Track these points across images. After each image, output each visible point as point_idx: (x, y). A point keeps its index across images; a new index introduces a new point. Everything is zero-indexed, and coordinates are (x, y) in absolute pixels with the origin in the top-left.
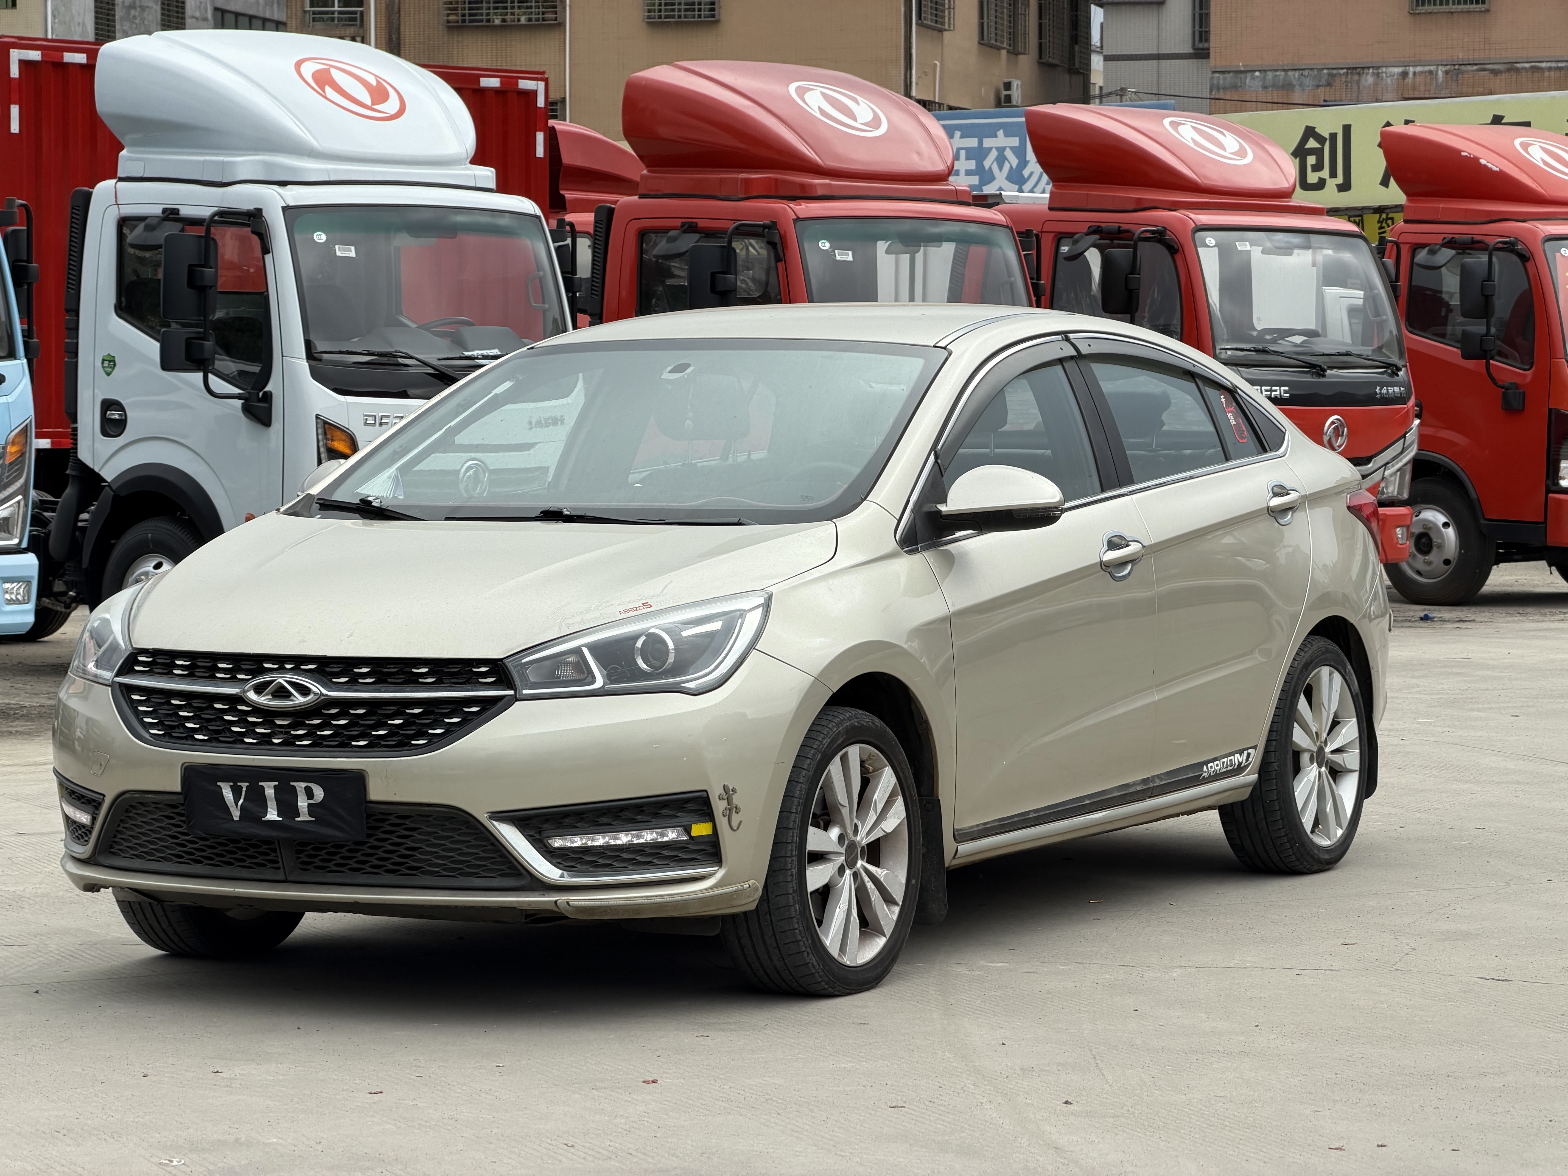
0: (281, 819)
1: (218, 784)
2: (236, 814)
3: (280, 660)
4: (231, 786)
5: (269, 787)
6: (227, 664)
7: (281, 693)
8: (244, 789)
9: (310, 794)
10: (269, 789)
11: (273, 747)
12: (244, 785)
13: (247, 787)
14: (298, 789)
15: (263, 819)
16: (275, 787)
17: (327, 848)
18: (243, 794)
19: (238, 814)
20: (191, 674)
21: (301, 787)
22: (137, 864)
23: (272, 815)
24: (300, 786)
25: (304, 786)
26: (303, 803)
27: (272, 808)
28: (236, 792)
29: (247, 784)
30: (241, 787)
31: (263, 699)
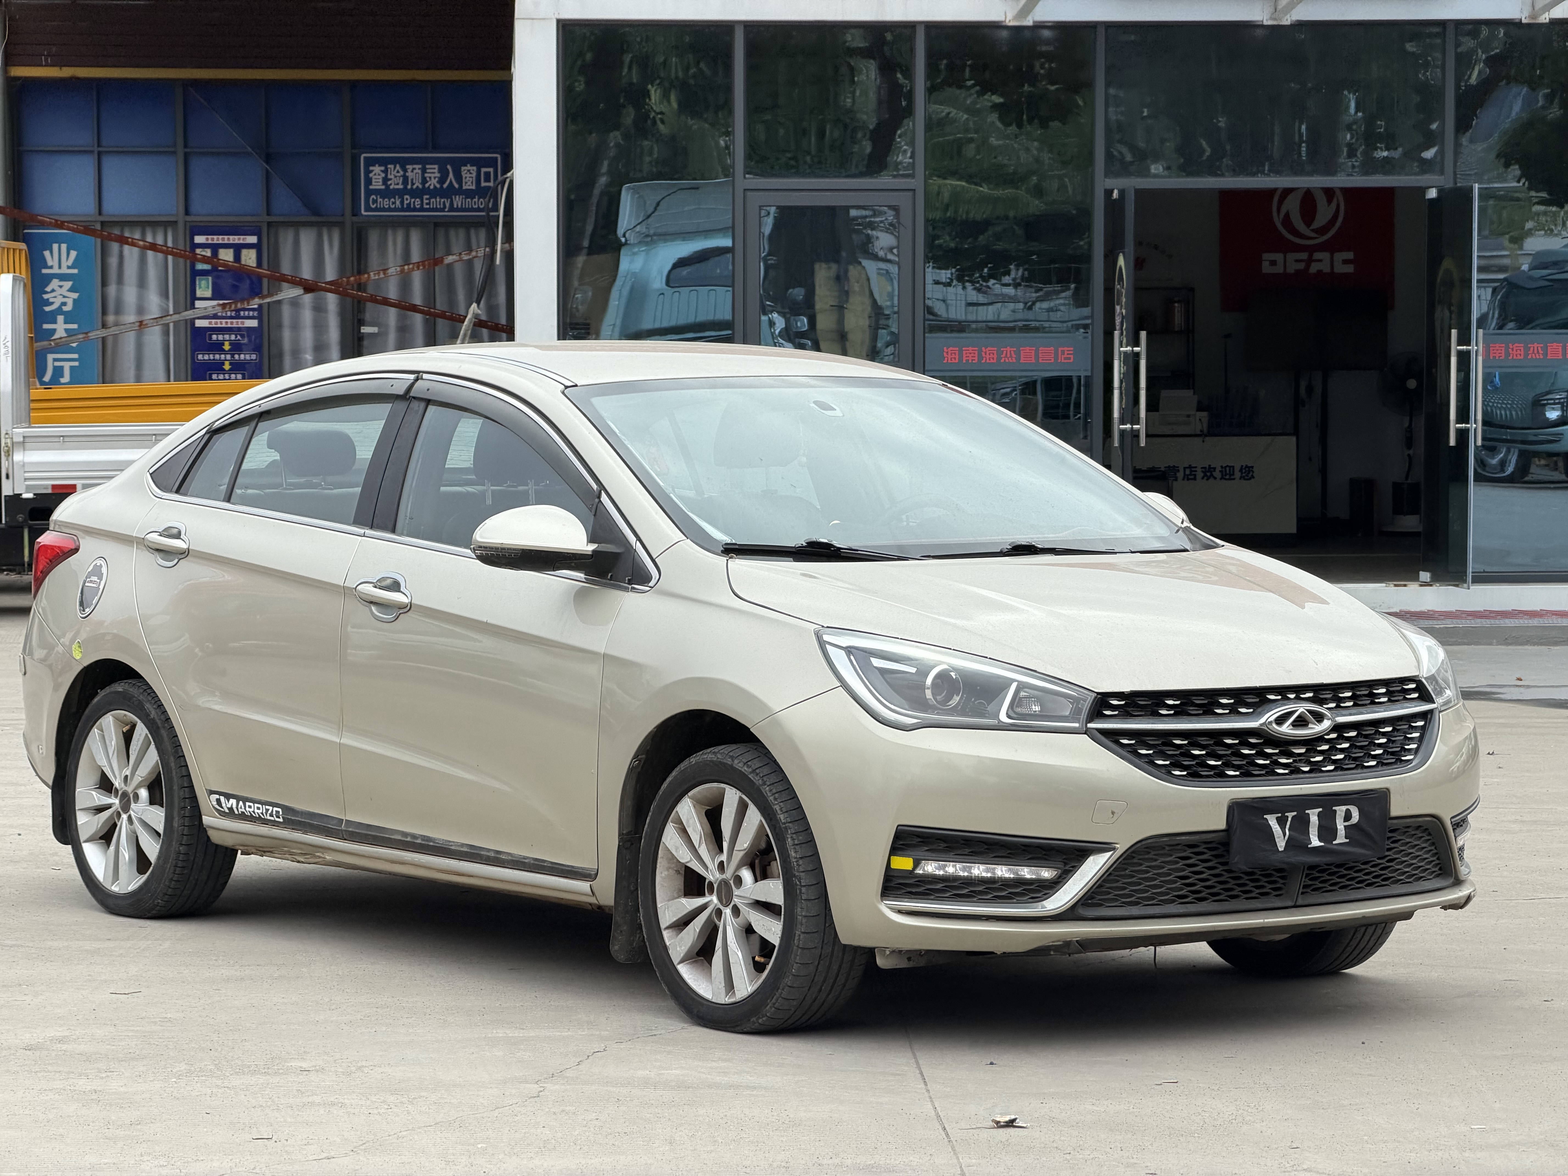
0: (1323, 844)
1: (1265, 816)
2: (1281, 845)
3: (1282, 691)
4: (1277, 818)
5: (1313, 814)
6: (1228, 699)
7: (1301, 722)
8: (1290, 819)
9: (1348, 816)
10: (1314, 817)
11: (1302, 776)
12: (1290, 815)
13: (1293, 817)
14: (1338, 813)
15: (1309, 846)
16: (1318, 814)
18: (1288, 823)
19: (1283, 844)
21: (1342, 811)
23: (1315, 842)
24: (1341, 810)
25: (1344, 809)
26: (1341, 826)
27: (1313, 835)
28: (1282, 822)
29: (1295, 813)
30: (1287, 817)
31: (1286, 729)
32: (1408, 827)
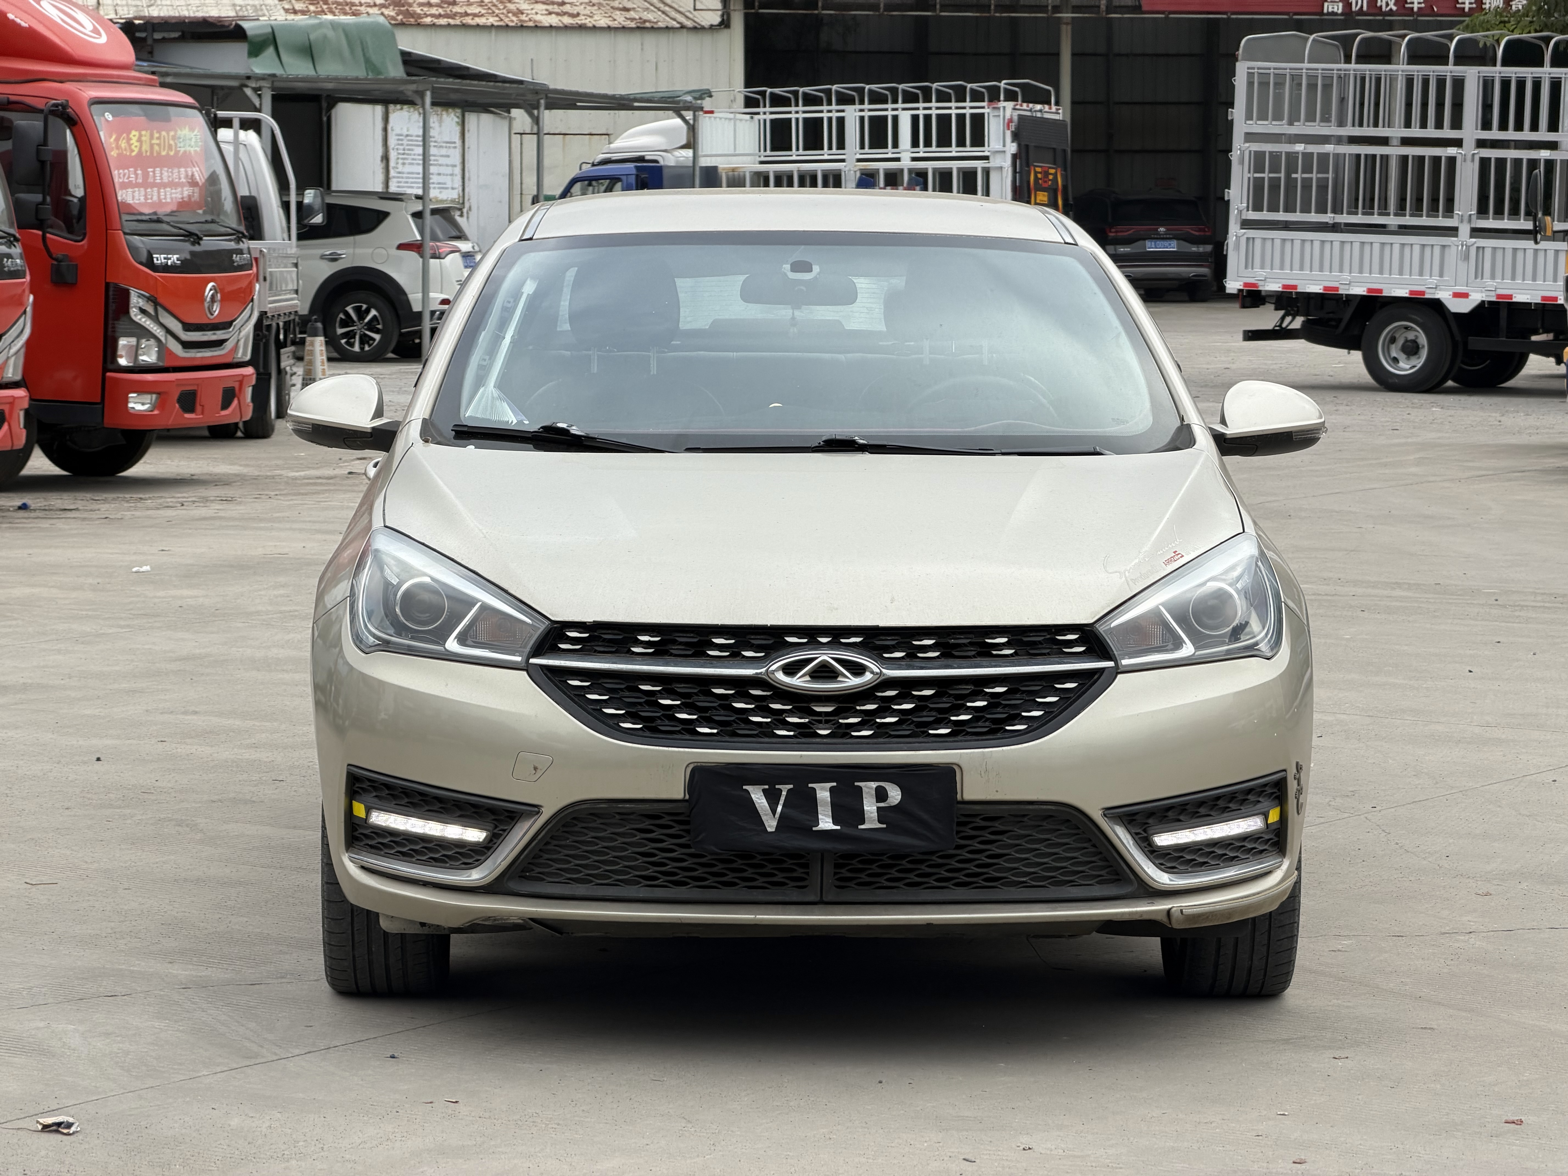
0: (838, 828)
1: (745, 787)
2: (771, 825)
3: (811, 634)
4: (764, 791)
5: (822, 789)
6: (726, 639)
7: (824, 672)
8: (784, 793)
9: (881, 796)
10: (823, 793)
11: (818, 740)
12: (785, 789)
13: (789, 791)
14: (865, 790)
15: (814, 829)
16: (832, 790)
17: (882, 860)
18: (783, 799)
19: (774, 823)
20: (660, 652)
21: (871, 788)
22: (581, 890)
23: (826, 823)
24: (869, 787)
25: (874, 786)
26: (870, 807)
27: (825, 815)
28: (772, 797)
29: (791, 786)
30: (781, 791)
31: (799, 681)
32: (1024, 816)
